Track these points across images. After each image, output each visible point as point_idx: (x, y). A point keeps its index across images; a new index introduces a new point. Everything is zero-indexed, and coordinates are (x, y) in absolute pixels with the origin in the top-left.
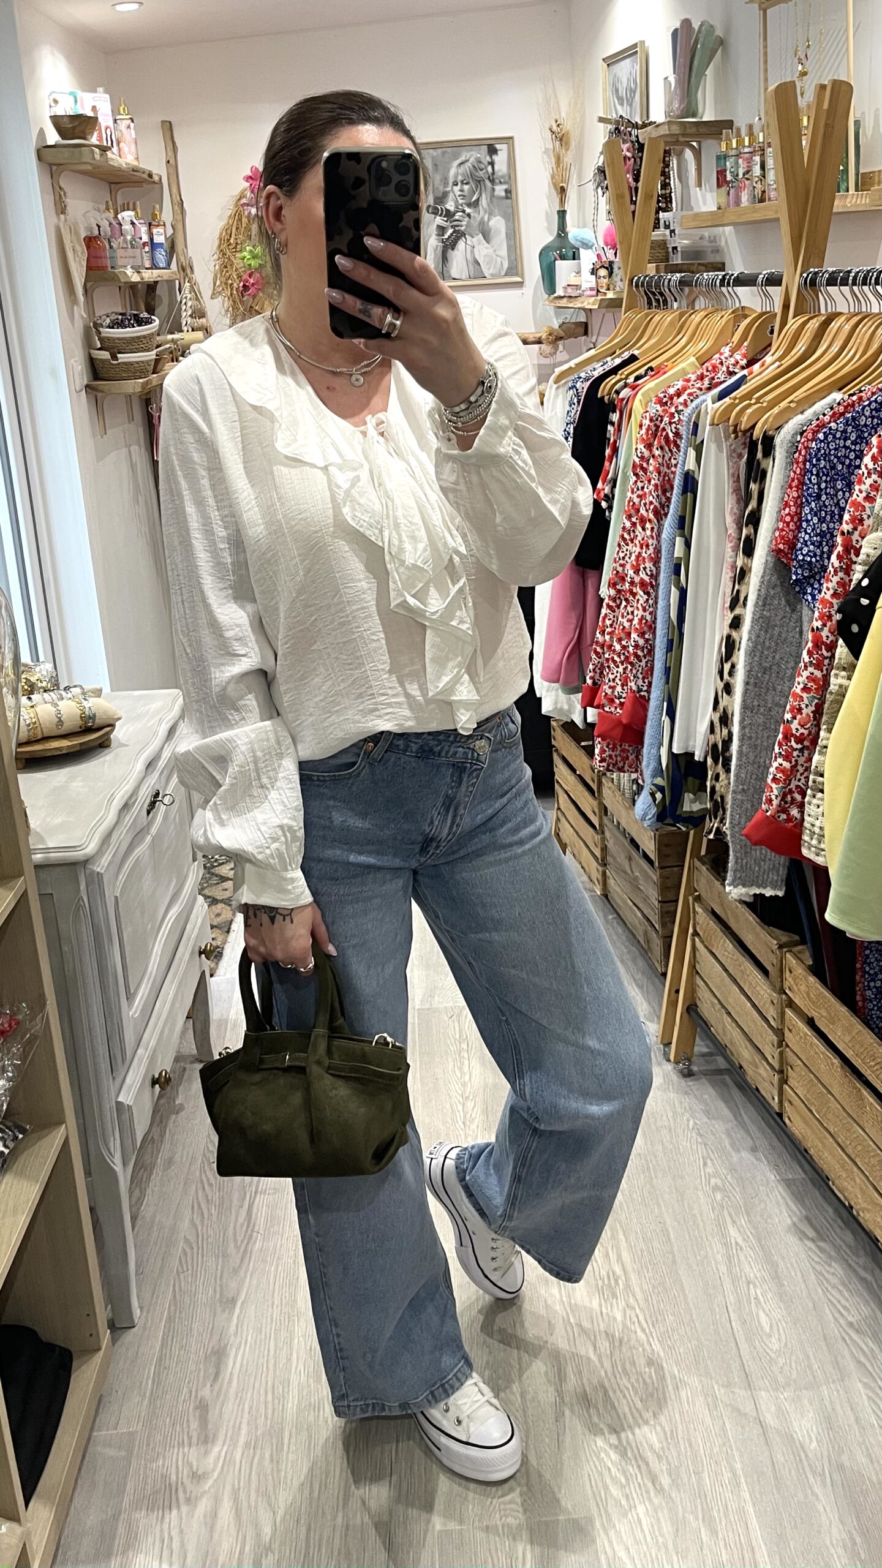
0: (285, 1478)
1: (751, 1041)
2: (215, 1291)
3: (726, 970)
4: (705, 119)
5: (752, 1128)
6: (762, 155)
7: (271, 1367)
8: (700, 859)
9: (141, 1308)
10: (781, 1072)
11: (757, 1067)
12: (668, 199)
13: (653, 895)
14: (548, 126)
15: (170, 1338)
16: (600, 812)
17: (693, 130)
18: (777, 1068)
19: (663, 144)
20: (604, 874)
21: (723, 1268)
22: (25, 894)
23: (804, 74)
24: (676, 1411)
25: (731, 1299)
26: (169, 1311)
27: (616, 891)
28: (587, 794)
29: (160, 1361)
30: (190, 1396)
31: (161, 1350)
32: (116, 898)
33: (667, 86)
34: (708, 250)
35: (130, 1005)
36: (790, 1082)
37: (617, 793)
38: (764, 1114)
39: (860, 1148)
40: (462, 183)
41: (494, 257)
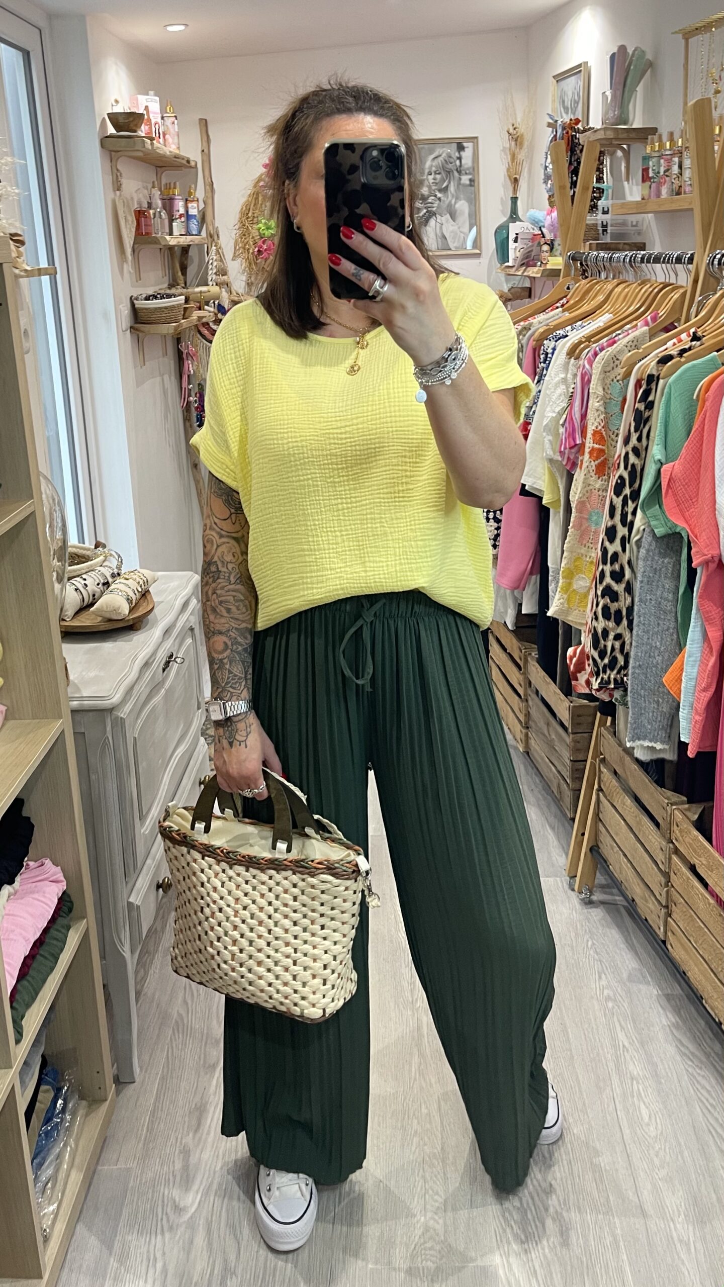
1: (642, 880)
2: (200, 1058)
3: (625, 821)
4: (634, 126)
5: (640, 950)
6: (680, 157)
8: (607, 729)
9: (141, 1070)
10: (667, 907)
11: (646, 901)
13: (566, 755)
14: (506, 129)
16: (525, 685)
17: (625, 135)
18: (664, 902)
19: (599, 146)
20: (527, 736)
21: (611, 1065)
22: (62, 734)
23: (717, 92)
24: (569, 1182)
25: (618, 1091)
26: (163, 1072)
27: (536, 751)
28: (515, 669)
29: (154, 1113)
30: (176, 1142)
31: (155, 1103)
32: (135, 739)
33: (605, 99)
34: (633, 232)
35: (142, 825)
36: (674, 916)
37: (540, 670)
38: (652, 941)
40: (435, 173)
41: (458, 232)
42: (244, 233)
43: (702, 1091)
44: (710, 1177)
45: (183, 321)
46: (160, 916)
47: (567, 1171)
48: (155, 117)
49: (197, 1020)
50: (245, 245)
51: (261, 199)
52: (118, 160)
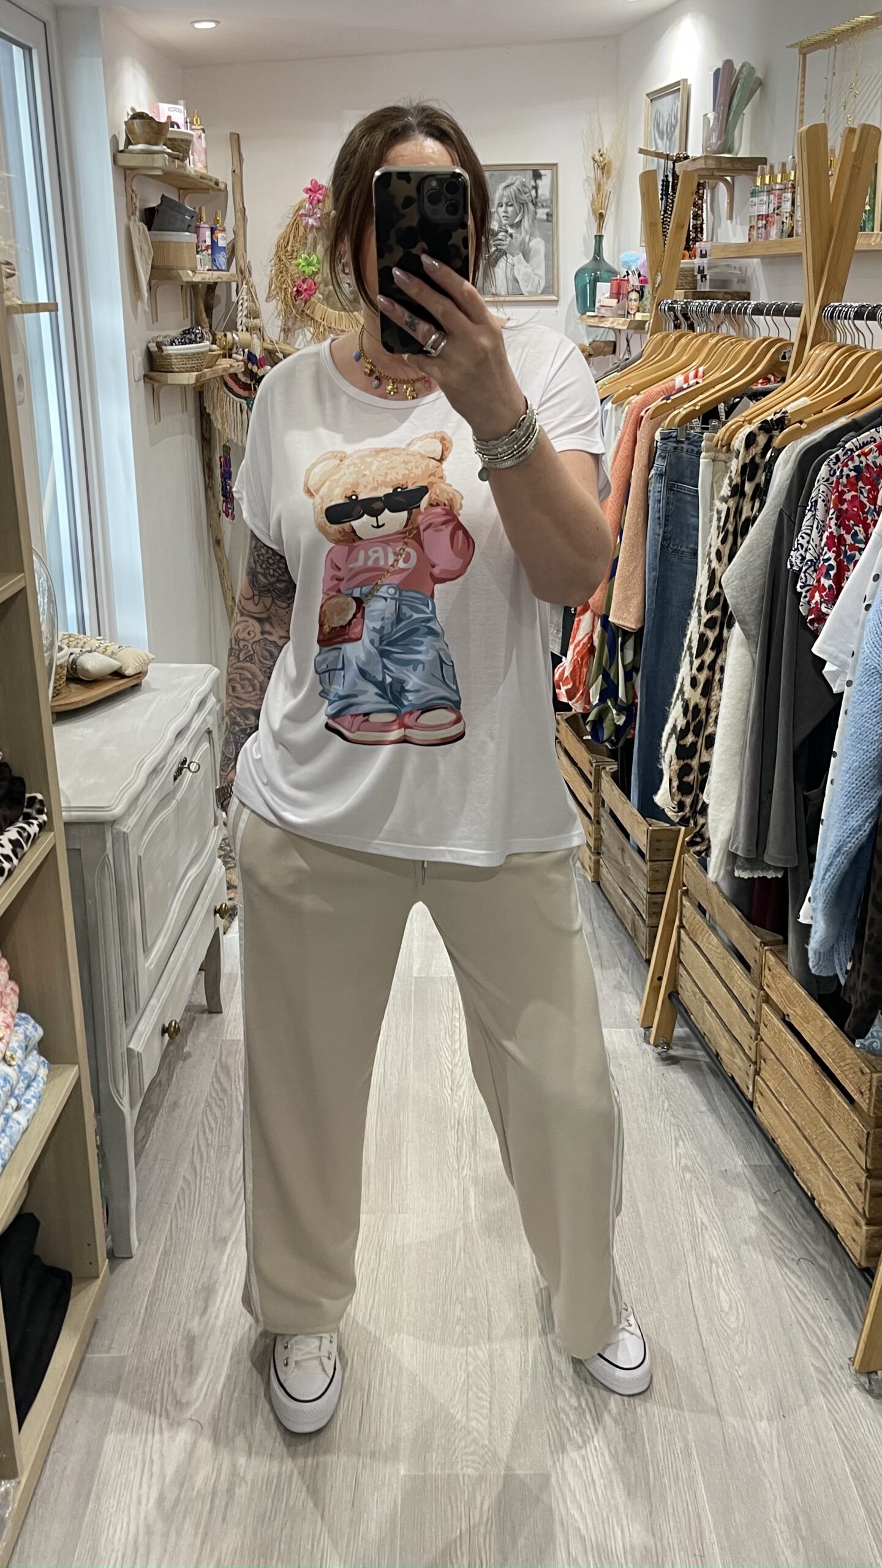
2: (209, 1231)
3: (709, 963)
4: (739, 156)
5: (723, 1113)
6: (793, 193)
9: (139, 1241)
10: (755, 1063)
11: (733, 1056)
12: (699, 229)
13: (643, 886)
14: (590, 155)
15: (163, 1273)
16: (597, 805)
17: (729, 166)
18: (753, 1057)
19: (696, 176)
20: (597, 863)
21: (688, 1247)
22: (53, 849)
25: (694, 1276)
26: (165, 1245)
27: (607, 880)
28: (584, 786)
29: (154, 1292)
30: (179, 1327)
31: (155, 1281)
32: (140, 857)
33: (706, 122)
34: (735, 280)
35: (146, 957)
36: (763, 1074)
37: (615, 787)
38: (736, 1101)
39: (825, 1142)
40: (507, 205)
41: (533, 275)
42: (281, 269)
43: (792, 1278)
44: (799, 1375)
45: (206, 370)
46: (166, 1064)
49: (207, 1187)
50: (282, 284)
51: (301, 229)
52: (135, 178)
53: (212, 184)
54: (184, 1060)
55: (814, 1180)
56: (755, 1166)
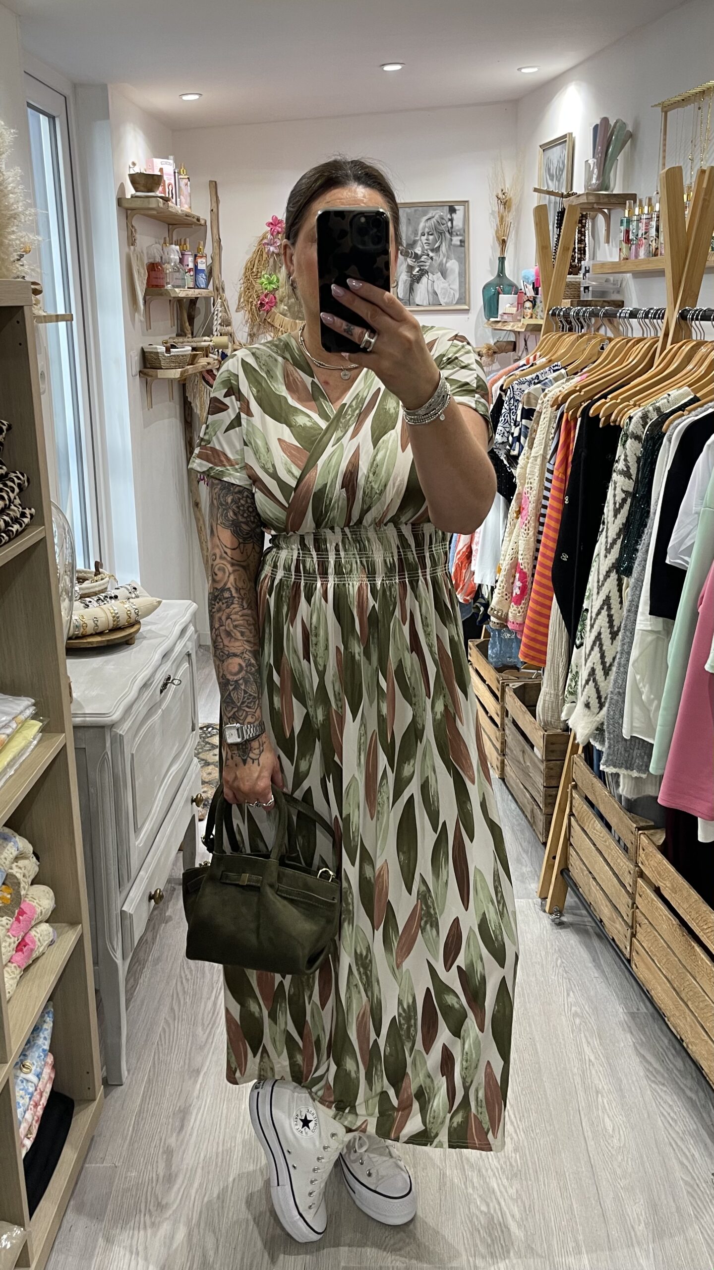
0: (228, 1214)
2: (184, 1064)
3: (594, 845)
4: (614, 192)
5: (606, 969)
6: (658, 221)
7: (223, 1127)
9: (129, 1073)
10: (632, 927)
11: (614, 921)
12: (582, 251)
13: (540, 781)
14: (495, 194)
15: (148, 1097)
16: (502, 714)
17: (606, 200)
18: (630, 922)
19: (579, 211)
20: (503, 762)
21: (578, 1079)
22: (64, 748)
25: (583, 1104)
26: (149, 1076)
27: (511, 776)
28: (492, 699)
29: (141, 1113)
30: (160, 1142)
31: (141, 1105)
32: (132, 755)
33: (588, 167)
34: (612, 291)
35: (137, 837)
36: (638, 936)
37: (517, 700)
38: (618, 959)
39: (691, 993)
40: (428, 234)
41: (449, 289)
42: (248, 287)
43: (664, 1106)
44: (670, 1187)
45: (189, 367)
46: (151, 926)
47: (533, 1179)
48: (168, 179)
49: (183, 1027)
50: (249, 298)
51: (265, 256)
52: (134, 218)
53: (195, 220)
54: (166, 923)
55: (683, 1026)
56: (633, 1013)
